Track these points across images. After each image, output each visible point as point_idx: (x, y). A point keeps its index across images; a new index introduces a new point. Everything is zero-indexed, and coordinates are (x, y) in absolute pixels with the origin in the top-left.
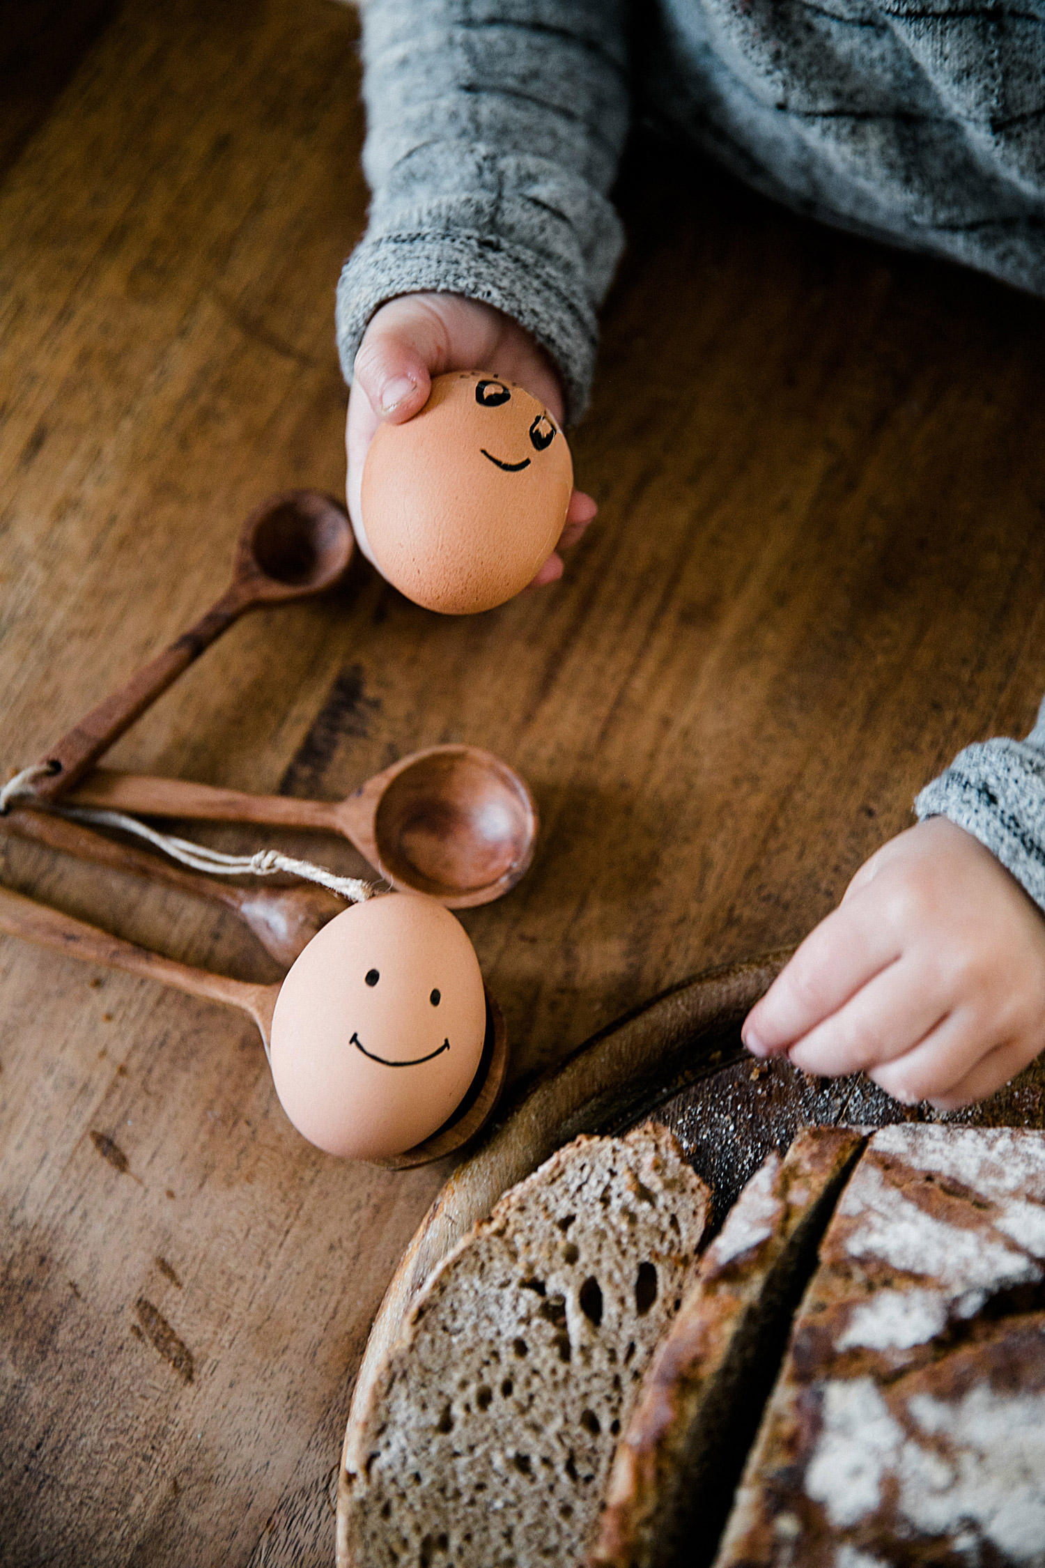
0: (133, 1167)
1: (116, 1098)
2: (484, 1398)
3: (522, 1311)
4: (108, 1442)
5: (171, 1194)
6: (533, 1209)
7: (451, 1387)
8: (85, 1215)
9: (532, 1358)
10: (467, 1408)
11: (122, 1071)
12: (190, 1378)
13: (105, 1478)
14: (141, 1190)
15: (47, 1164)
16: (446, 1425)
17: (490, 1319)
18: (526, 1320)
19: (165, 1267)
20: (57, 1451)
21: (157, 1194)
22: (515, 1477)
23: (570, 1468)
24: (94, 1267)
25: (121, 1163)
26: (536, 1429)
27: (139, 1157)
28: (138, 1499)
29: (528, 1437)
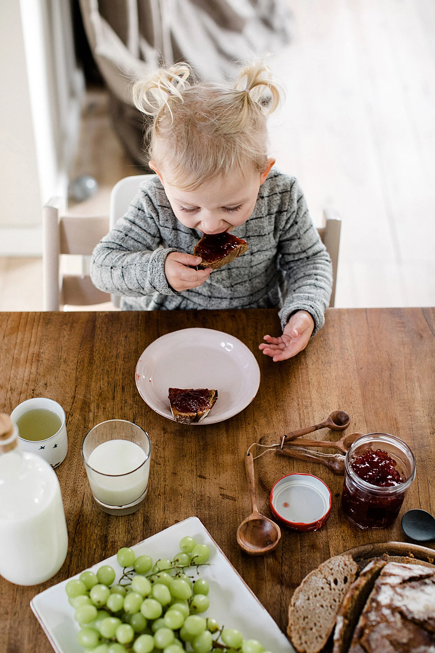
0: (207, 477)
1: (198, 470)
2: (315, 596)
3: (323, 582)
4: (228, 514)
5: (216, 478)
6: (326, 566)
7: (309, 593)
8: (204, 487)
9: (325, 590)
10: (312, 597)
11: (196, 466)
12: (235, 501)
13: (231, 519)
14: (211, 480)
15: (193, 483)
16: (308, 599)
17: (317, 583)
18: (324, 584)
19: (221, 488)
20: (221, 519)
21: (213, 479)
22: (321, 608)
23: (331, 607)
24: (210, 493)
25: (205, 478)
26: (325, 601)
27: (207, 476)
28: (238, 519)
29: (323, 602)
